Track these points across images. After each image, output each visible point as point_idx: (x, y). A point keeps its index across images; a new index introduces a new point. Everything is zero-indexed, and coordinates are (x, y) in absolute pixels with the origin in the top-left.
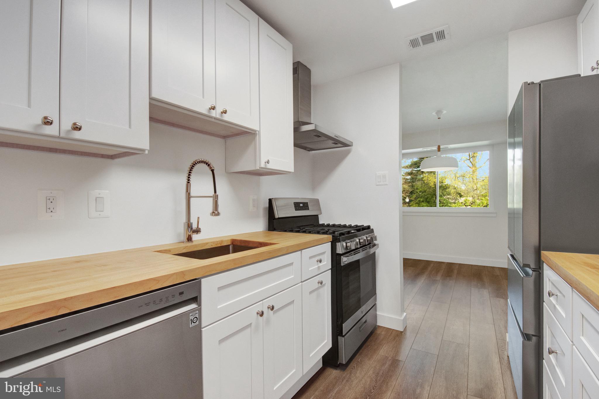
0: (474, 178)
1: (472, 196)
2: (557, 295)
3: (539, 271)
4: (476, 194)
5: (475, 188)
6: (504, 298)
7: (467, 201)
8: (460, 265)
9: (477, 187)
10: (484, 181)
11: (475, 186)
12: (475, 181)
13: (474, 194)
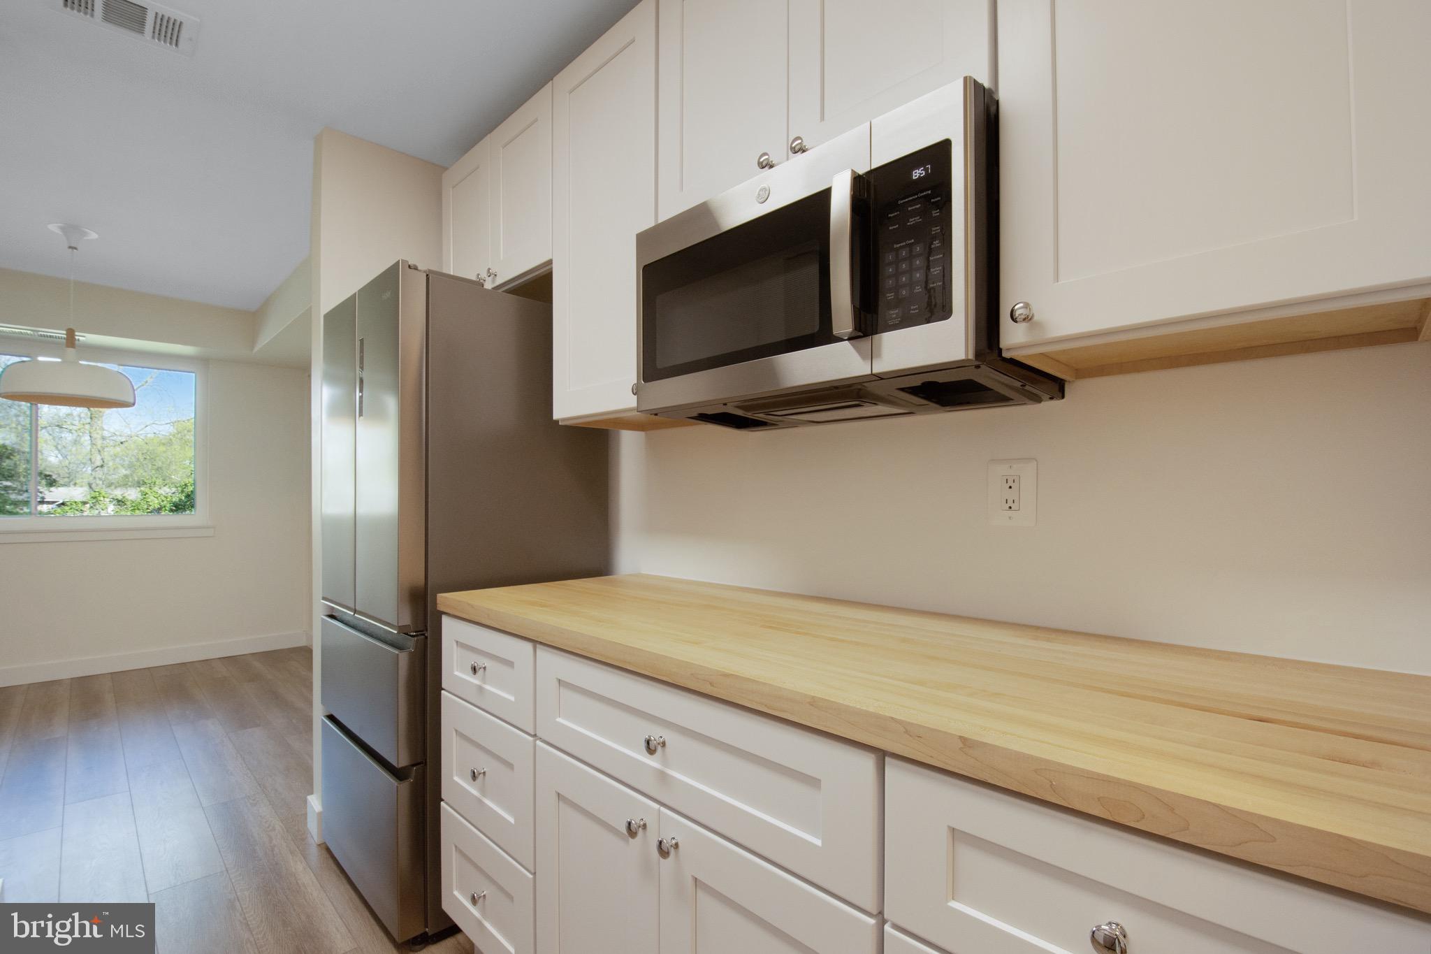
0: (95, 435)
1: (90, 486)
2: (485, 668)
3: (424, 635)
4: (100, 479)
5: (99, 463)
6: (258, 726)
7: (102, 499)
8: (114, 675)
9: (102, 459)
10: (126, 444)
11: (99, 458)
12: (99, 442)
13: (95, 478)
